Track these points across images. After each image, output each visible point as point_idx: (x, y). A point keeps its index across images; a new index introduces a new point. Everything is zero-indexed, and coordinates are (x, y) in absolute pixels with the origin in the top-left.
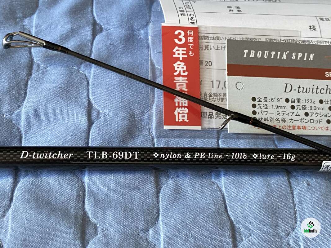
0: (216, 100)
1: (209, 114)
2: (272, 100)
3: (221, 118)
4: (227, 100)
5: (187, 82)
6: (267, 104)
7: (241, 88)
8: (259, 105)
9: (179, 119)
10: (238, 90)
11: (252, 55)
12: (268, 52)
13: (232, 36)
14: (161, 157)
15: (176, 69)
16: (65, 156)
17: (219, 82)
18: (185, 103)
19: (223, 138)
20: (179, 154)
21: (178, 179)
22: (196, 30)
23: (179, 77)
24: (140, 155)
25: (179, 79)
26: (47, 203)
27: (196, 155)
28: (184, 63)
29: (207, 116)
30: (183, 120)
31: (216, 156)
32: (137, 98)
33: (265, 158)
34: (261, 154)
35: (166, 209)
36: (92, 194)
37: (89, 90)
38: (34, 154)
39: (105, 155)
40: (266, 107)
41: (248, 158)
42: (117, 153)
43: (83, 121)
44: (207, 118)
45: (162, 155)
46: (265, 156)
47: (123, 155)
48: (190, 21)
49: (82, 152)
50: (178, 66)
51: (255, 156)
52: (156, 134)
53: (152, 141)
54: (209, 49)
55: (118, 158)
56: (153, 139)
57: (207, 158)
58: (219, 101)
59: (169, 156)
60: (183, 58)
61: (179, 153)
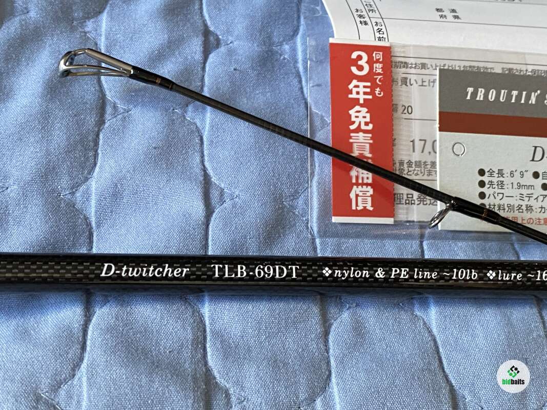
0: (419, 173)
1: (408, 198)
2: (511, 174)
3: (426, 204)
4: (438, 173)
5: (371, 141)
6: (503, 181)
7: (462, 153)
8: (490, 183)
9: (357, 205)
10: (456, 157)
11: (480, 96)
12: (506, 91)
13: (447, 62)
14: (335, 276)
15: (353, 119)
16: (175, 273)
17: (423, 142)
18: (368, 178)
19: (429, 239)
20: (366, 270)
21: (359, 311)
22: (387, 51)
23: (358, 133)
24: (301, 271)
25: (358, 136)
26: (145, 353)
27: (393, 273)
28: (368, 108)
29: (404, 201)
30: (365, 207)
31: (427, 275)
32: (286, 168)
33: (507, 279)
34: (500, 271)
35: (342, 362)
36: (218, 336)
37: (203, 152)
38: (125, 268)
39: (243, 270)
40: (502, 186)
41: (480, 278)
42: (262, 267)
43: (197, 208)
44: (403, 204)
45: (338, 273)
46: (508, 275)
47: (272, 272)
48: (377, 35)
49: (204, 266)
50: (357, 114)
51: (491, 275)
52: (319, 232)
53: (313, 243)
54: (408, 84)
55: (264, 276)
56: (313, 240)
57: (412, 277)
58: (423, 175)
59: (350, 274)
60: (365, 100)
61: (364, 268)
